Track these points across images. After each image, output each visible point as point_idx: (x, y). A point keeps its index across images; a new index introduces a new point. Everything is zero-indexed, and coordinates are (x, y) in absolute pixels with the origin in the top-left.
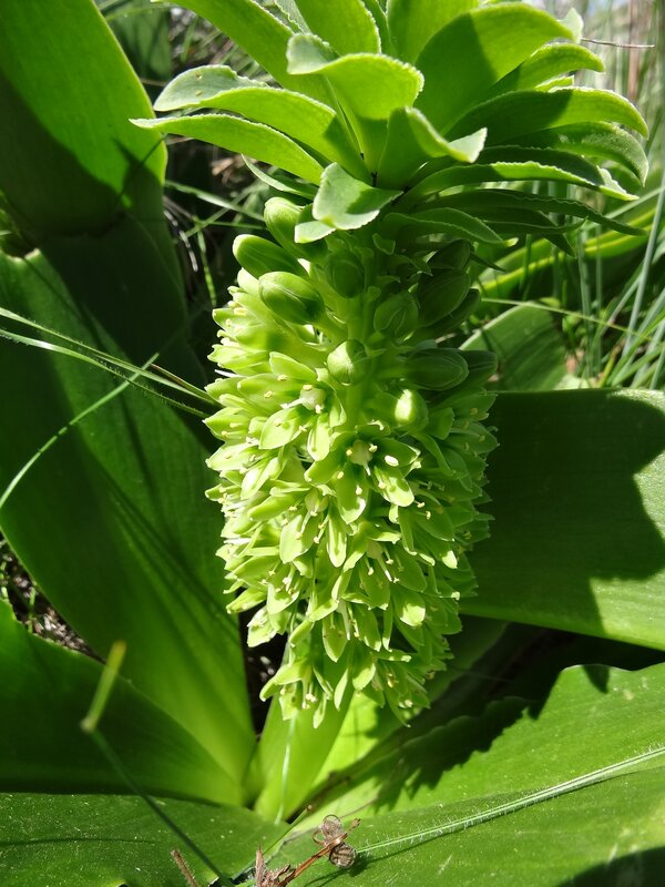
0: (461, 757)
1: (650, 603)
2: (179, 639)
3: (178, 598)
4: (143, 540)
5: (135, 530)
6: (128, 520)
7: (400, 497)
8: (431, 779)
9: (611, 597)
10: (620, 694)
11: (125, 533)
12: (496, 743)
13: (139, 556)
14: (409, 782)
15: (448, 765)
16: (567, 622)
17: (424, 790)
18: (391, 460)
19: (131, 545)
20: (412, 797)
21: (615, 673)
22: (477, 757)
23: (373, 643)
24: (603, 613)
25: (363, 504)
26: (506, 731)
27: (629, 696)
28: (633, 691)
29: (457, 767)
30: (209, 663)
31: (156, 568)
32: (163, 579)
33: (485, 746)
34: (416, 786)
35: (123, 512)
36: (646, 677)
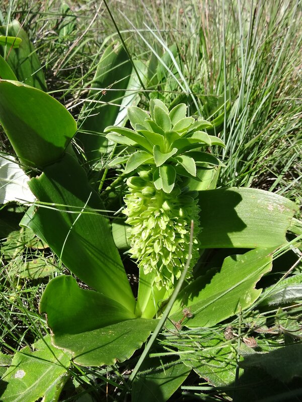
0: (204, 287)
1: (244, 238)
2: (108, 277)
3: (106, 265)
4: (93, 251)
5: (90, 249)
6: (87, 246)
7: (183, 232)
8: (197, 295)
9: (235, 238)
10: (241, 261)
11: (87, 251)
12: (212, 280)
13: (93, 256)
14: (189, 297)
15: (200, 290)
16: (225, 246)
17: (195, 298)
18: (180, 224)
19: (90, 253)
20: (192, 301)
21: (238, 256)
22: (208, 286)
23: (179, 266)
24: (233, 242)
25: (174, 236)
26: (214, 277)
27: (243, 262)
28: (244, 260)
29: (203, 290)
30: (118, 282)
31: (98, 258)
32: (100, 260)
33: (209, 282)
34: (192, 298)
35: (85, 244)
36: (246, 256)
